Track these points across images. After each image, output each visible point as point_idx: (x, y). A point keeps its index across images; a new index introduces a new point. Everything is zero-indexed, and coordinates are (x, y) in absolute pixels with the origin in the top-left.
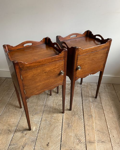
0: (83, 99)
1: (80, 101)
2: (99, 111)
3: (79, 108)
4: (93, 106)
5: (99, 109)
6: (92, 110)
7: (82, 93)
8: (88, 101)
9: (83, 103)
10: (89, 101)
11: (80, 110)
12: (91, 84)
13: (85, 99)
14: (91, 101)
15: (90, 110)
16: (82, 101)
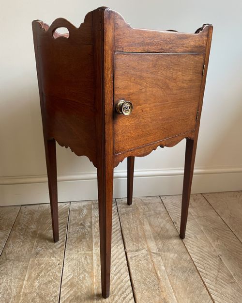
0: (127, 249)
1: (120, 256)
2: (186, 280)
3: (119, 281)
4: (163, 268)
5: (186, 274)
6: (163, 284)
7: (122, 231)
8: (144, 251)
9: (129, 261)
10: (149, 250)
11: (123, 293)
12: (145, 202)
13: (135, 249)
14: (155, 250)
15: (156, 282)
16: (125, 257)
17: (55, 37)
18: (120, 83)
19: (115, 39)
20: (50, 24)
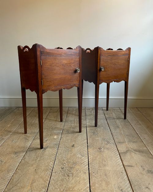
9: (107, 119)
17: (87, 52)
18: (102, 63)
19: (100, 53)
20: (85, 49)
